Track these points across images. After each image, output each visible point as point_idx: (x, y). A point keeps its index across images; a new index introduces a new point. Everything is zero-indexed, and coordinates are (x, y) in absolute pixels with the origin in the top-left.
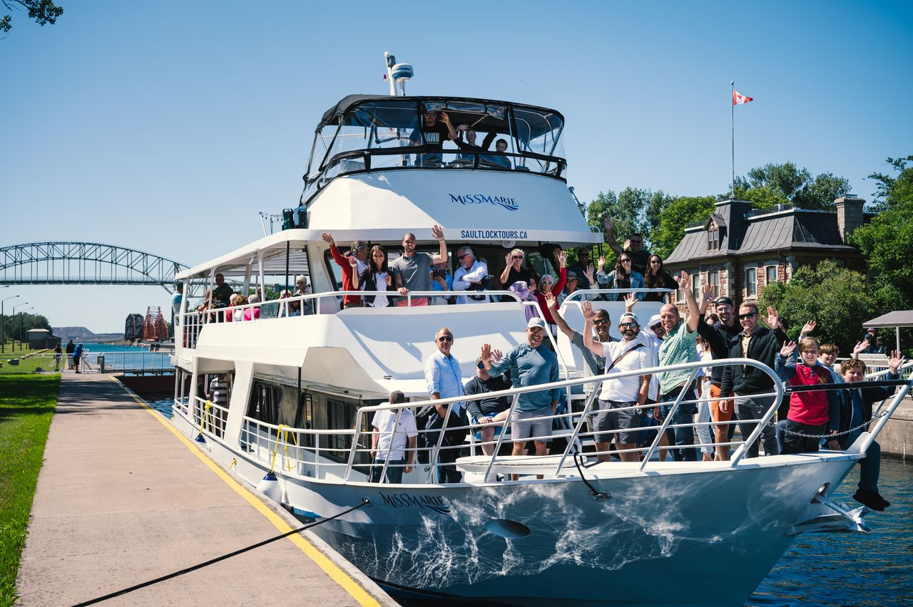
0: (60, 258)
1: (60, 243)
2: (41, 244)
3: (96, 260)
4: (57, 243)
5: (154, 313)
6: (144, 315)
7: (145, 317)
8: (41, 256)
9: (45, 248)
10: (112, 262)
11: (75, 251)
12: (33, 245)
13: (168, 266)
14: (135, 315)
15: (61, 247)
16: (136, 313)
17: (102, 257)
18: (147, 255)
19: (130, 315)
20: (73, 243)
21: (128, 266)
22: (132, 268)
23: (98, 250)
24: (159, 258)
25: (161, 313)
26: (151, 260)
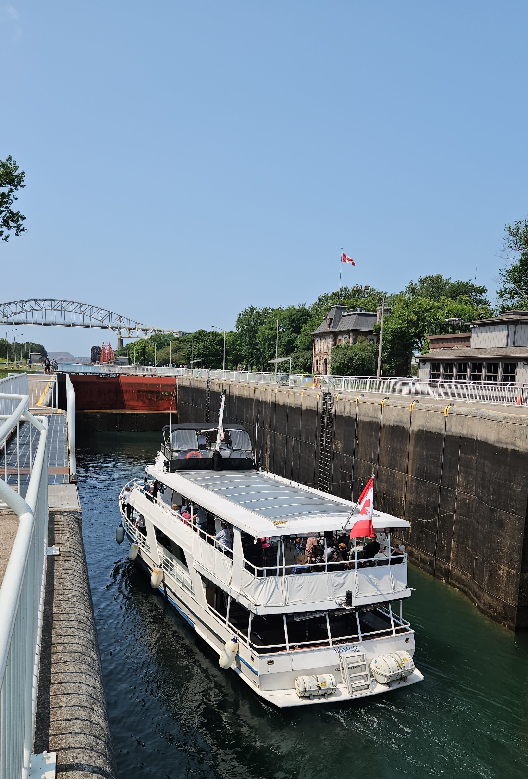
0: (50, 310)
1: (49, 300)
2: (37, 300)
3: (71, 311)
4: (47, 300)
5: (107, 346)
6: (101, 347)
7: (102, 348)
8: (38, 308)
9: (40, 302)
10: (81, 313)
11: (58, 305)
12: (33, 300)
13: (115, 317)
14: (96, 347)
15: (49, 302)
16: (97, 345)
17: (75, 310)
18: (102, 310)
19: (93, 347)
20: (57, 300)
21: (91, 316)
22: (93, 317)
23: (72, 305)
24: (109, 312)
25: (111, 346)
26: (104, 313)
